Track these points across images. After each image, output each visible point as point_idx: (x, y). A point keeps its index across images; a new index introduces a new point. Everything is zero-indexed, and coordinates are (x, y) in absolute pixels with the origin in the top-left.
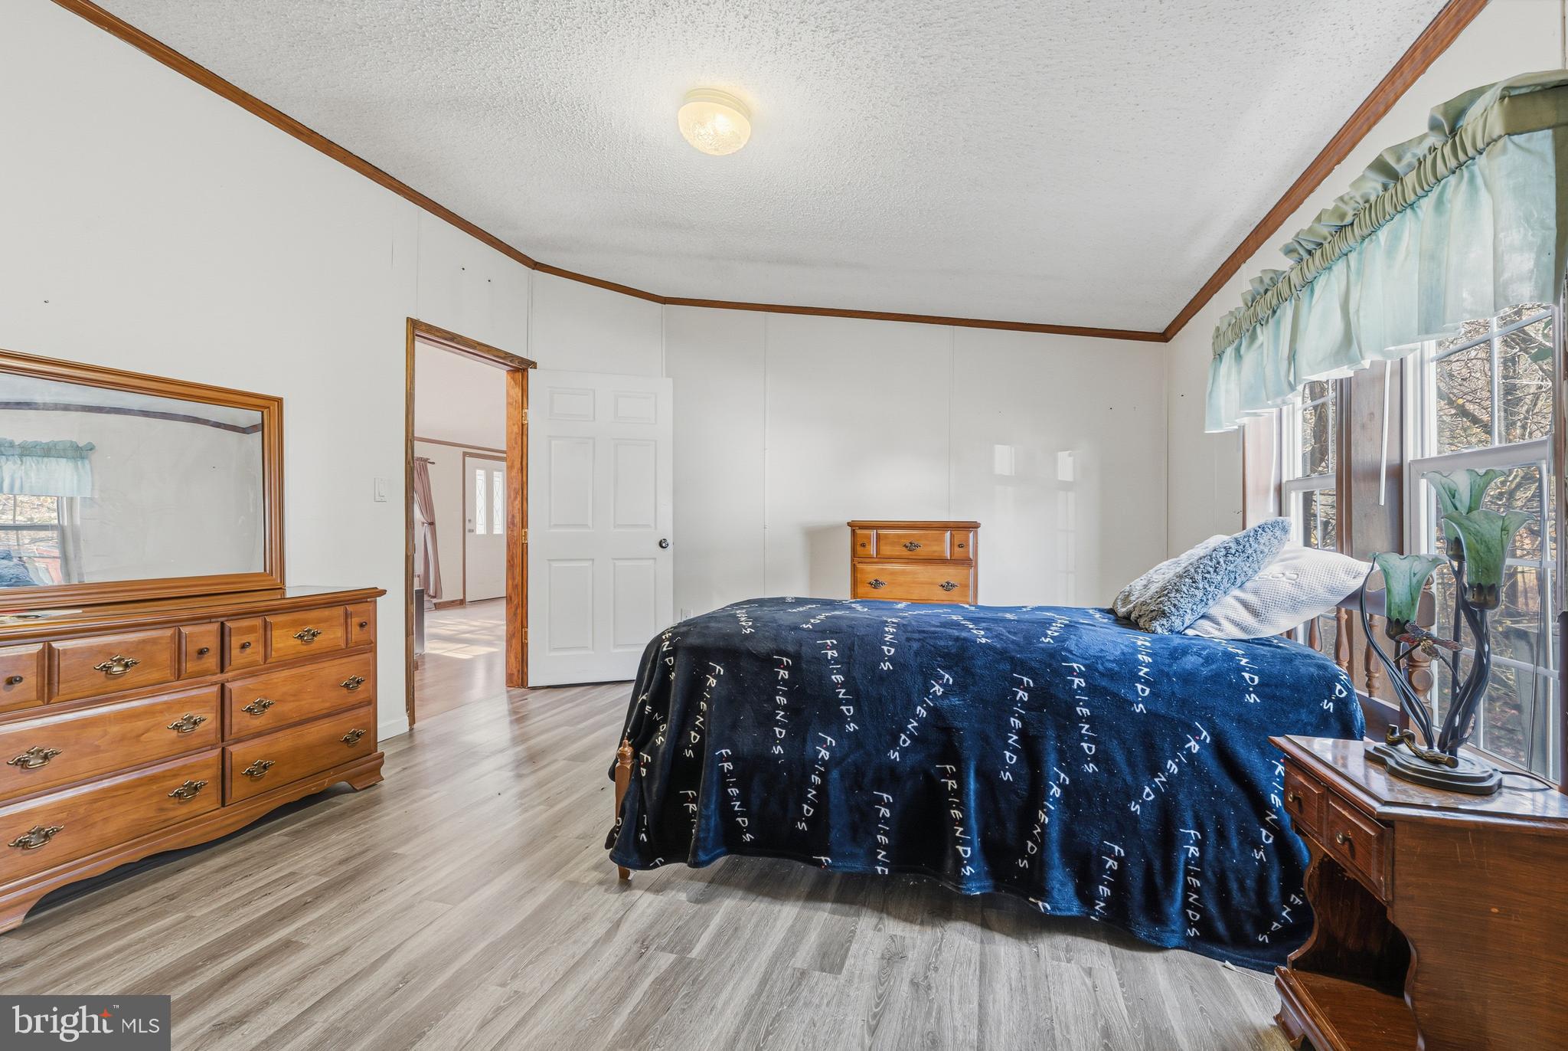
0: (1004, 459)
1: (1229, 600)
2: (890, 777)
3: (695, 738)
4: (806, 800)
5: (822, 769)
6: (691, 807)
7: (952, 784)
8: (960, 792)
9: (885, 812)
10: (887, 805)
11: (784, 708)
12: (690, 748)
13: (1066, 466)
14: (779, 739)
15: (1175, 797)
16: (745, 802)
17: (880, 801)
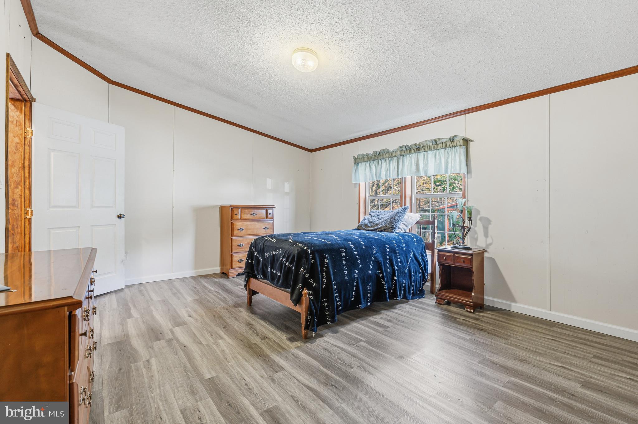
0: (270, 183)
1: (401, 224)
2: (370, 278)
3: (325, 281)
4: (353, 291)
5: (356, 280)
6: (325, 304)
7: (381, 275)
8: (383, 277)
9: (369, 288)
10: (370, 286)
11: (345, 265)
12: (324, 284)
13: (287, 187)
14: (346, 274)
15: (410, 267)
16: (340, 296)
17: (368, 285)
